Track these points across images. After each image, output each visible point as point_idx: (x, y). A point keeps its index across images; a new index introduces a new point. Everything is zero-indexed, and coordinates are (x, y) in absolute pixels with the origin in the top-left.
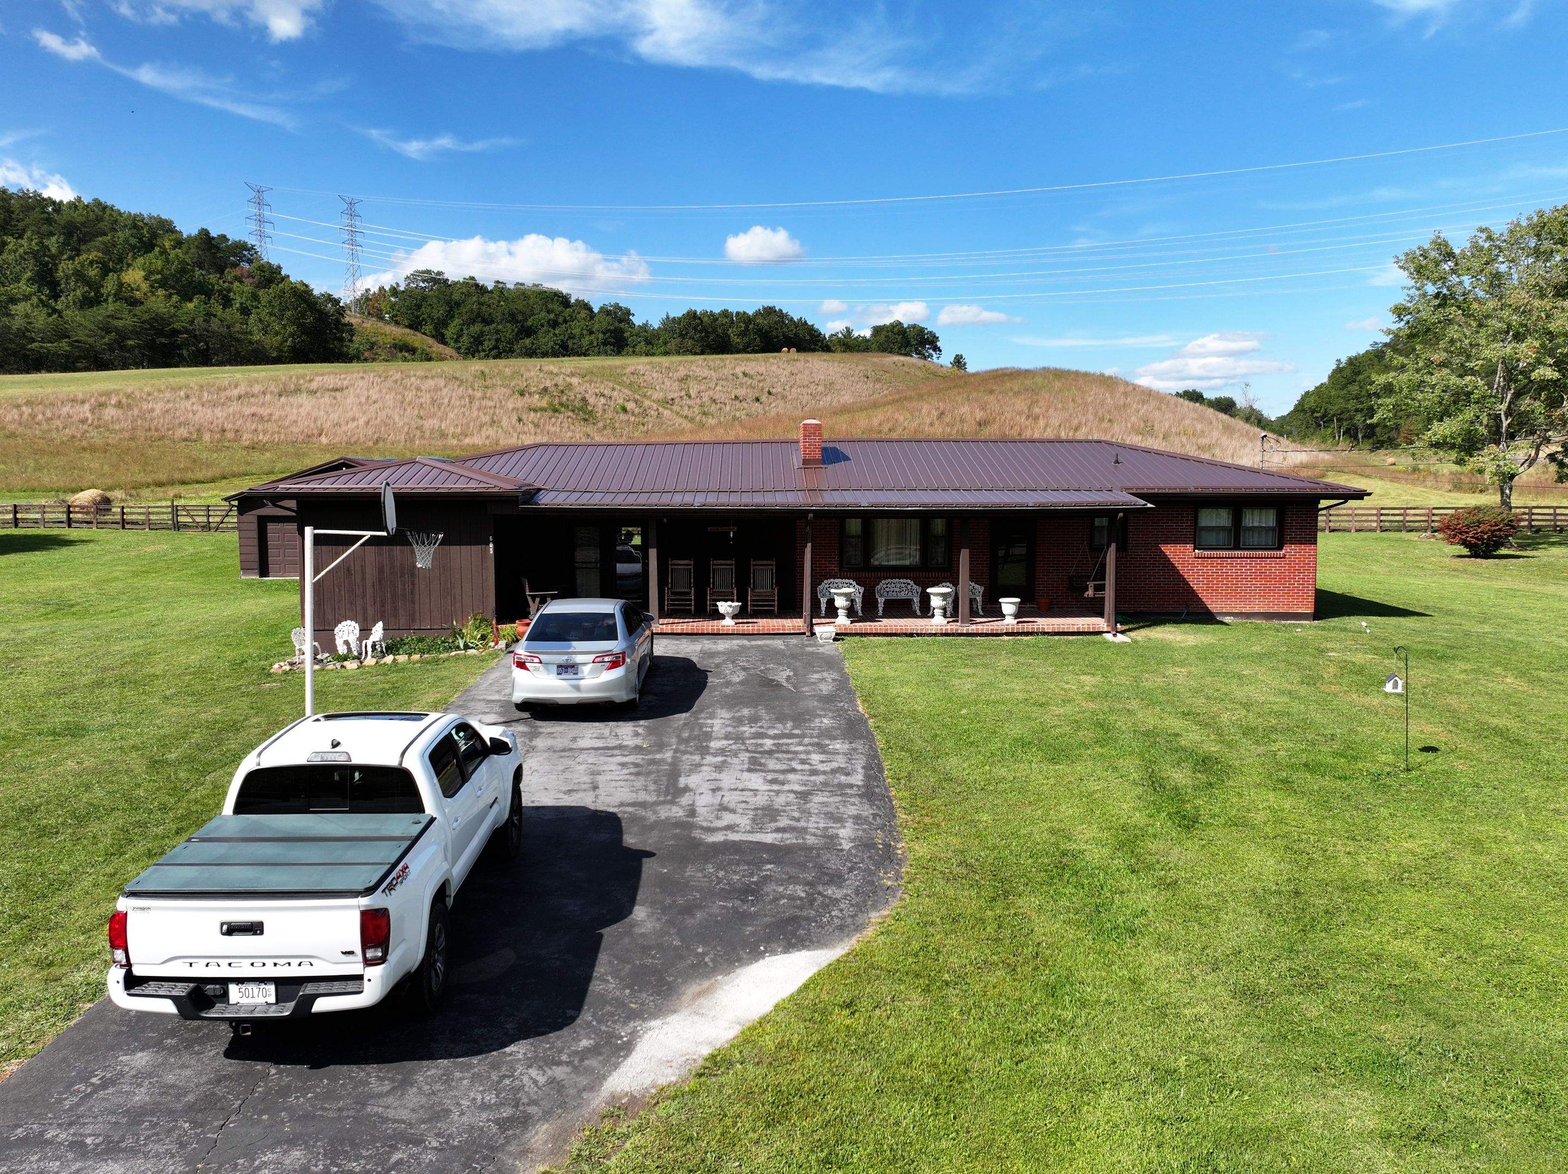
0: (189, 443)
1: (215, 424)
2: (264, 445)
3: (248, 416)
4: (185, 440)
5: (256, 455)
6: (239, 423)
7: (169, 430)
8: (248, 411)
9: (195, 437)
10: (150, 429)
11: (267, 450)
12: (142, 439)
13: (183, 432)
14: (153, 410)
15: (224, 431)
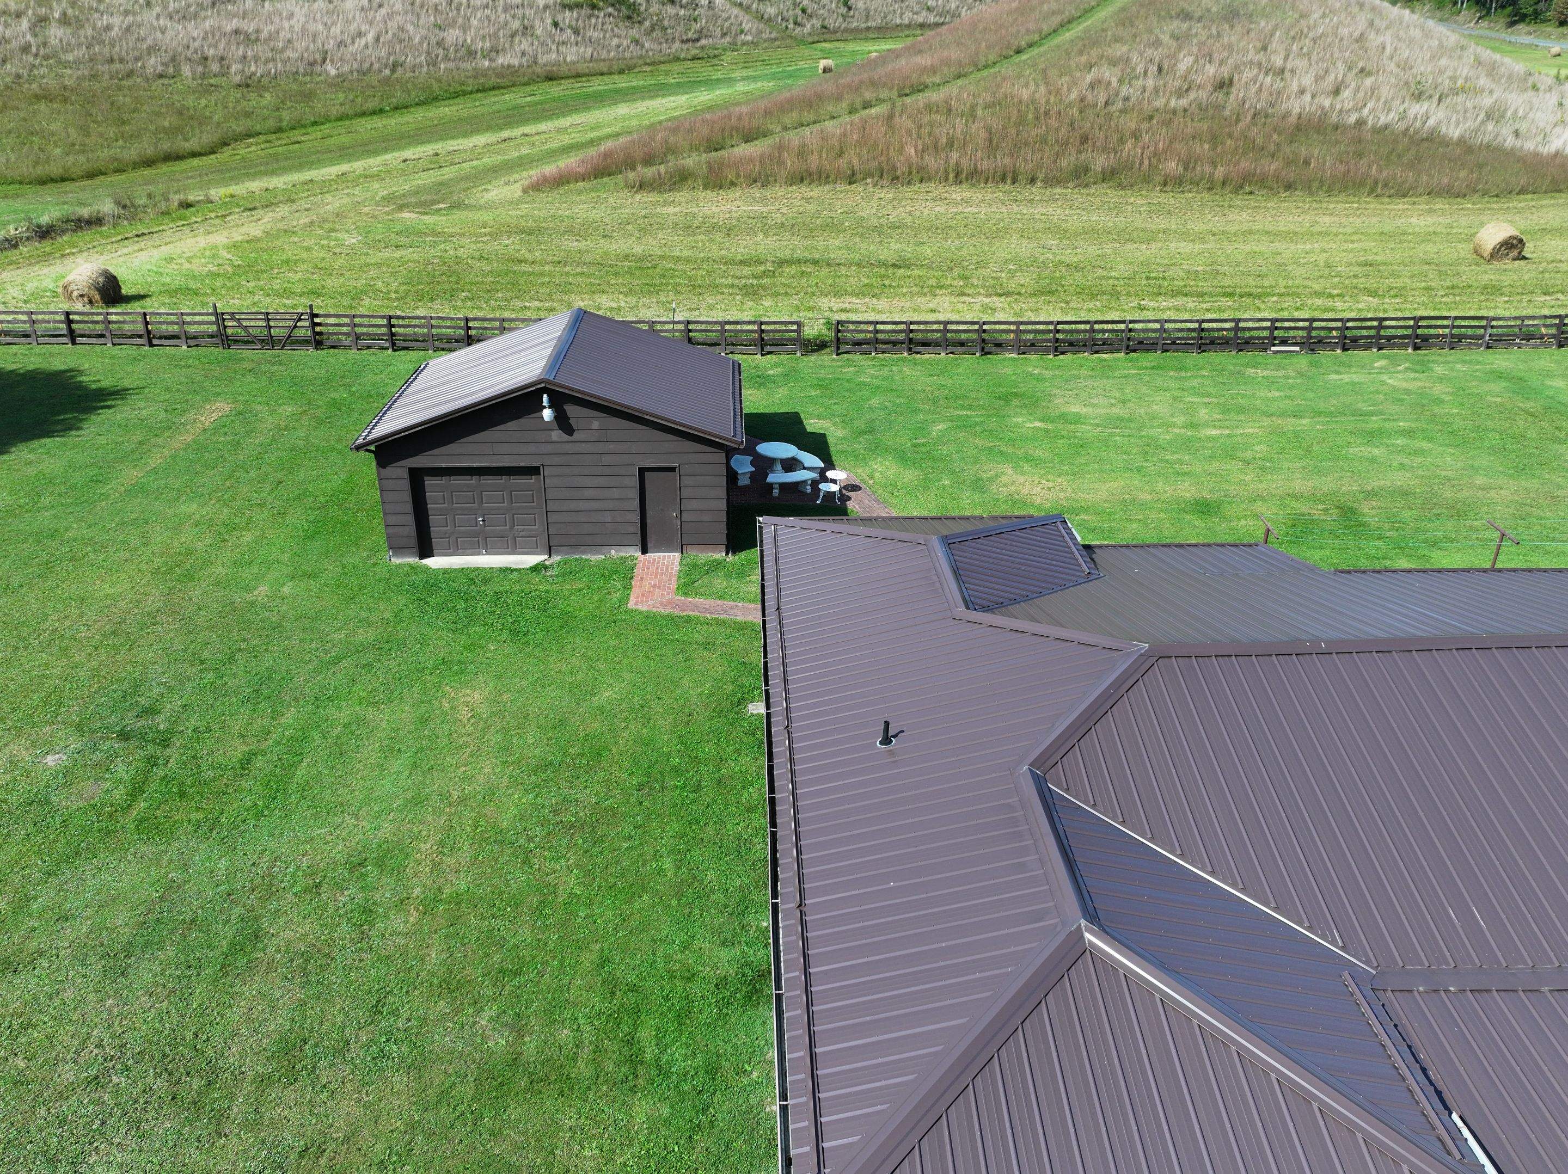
0: (166, 81)
1: (192, 49)
2: (259, 81)
3: (231, 35)
4: (161, 76)
5: (253, 101)
6: (222, 46)
7: (137, 59)
8: (229, 26)
9: (171, 70)
10: (111, 60)
11: (266, 89)
12: (107, 76)
13: (153, 63)
14: (108, 28)
15: (206, 59)
